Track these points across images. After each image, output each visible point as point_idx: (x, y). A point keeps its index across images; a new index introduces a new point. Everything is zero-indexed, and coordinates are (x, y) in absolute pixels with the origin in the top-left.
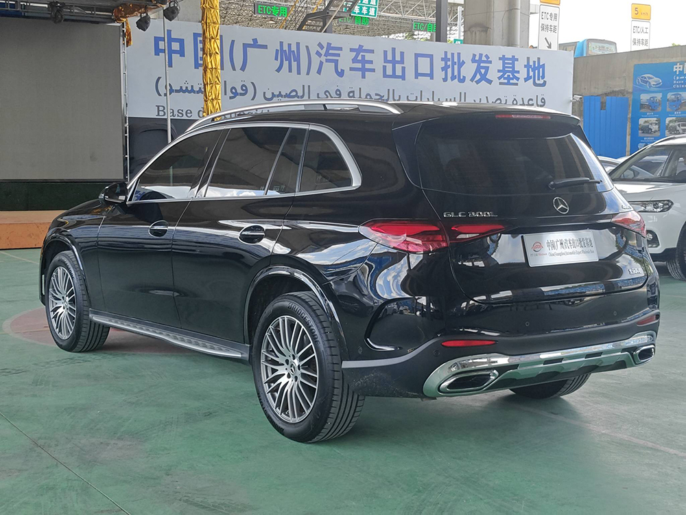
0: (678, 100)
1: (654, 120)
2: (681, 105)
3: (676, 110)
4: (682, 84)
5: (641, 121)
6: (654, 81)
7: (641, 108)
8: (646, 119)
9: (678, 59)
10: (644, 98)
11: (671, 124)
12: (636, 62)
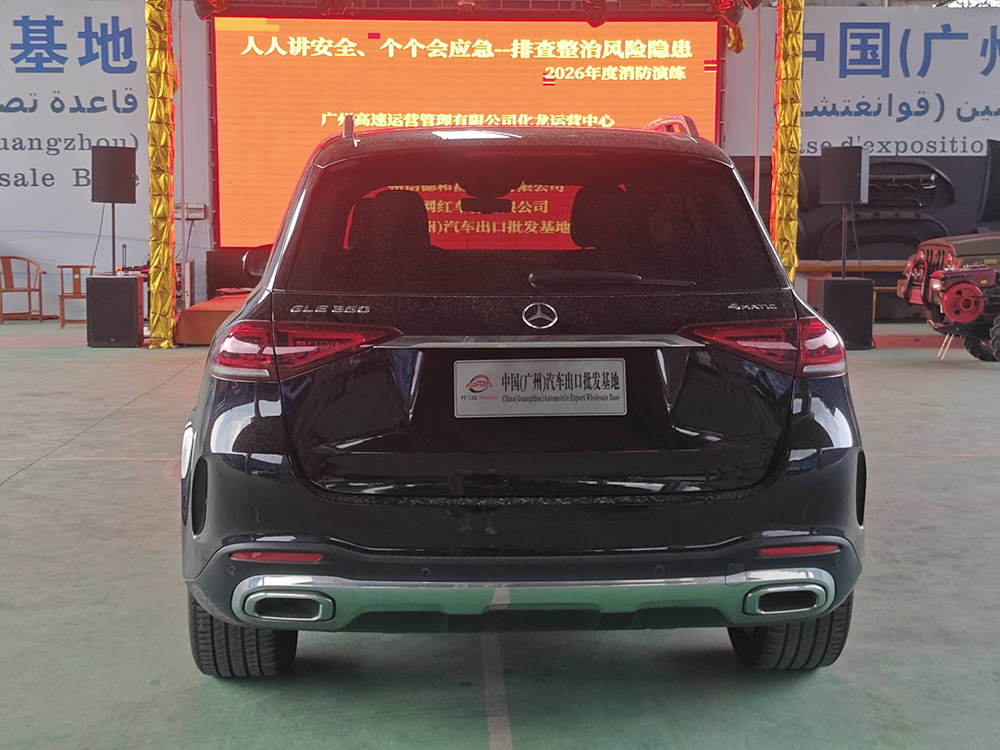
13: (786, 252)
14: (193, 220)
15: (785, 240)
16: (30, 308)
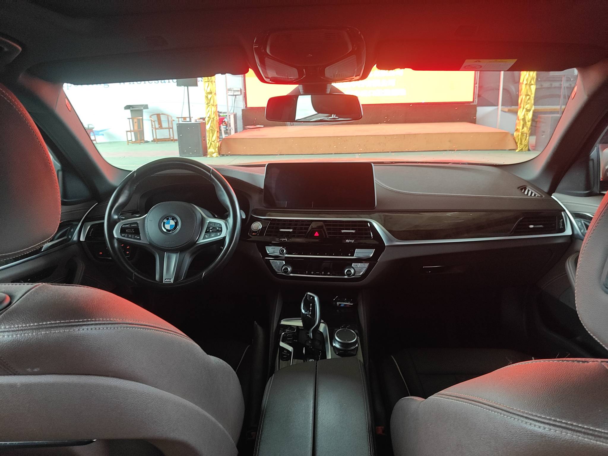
13: (529, 101)
14: (236, 95)
15: (528, 95)
16: (170, 136)
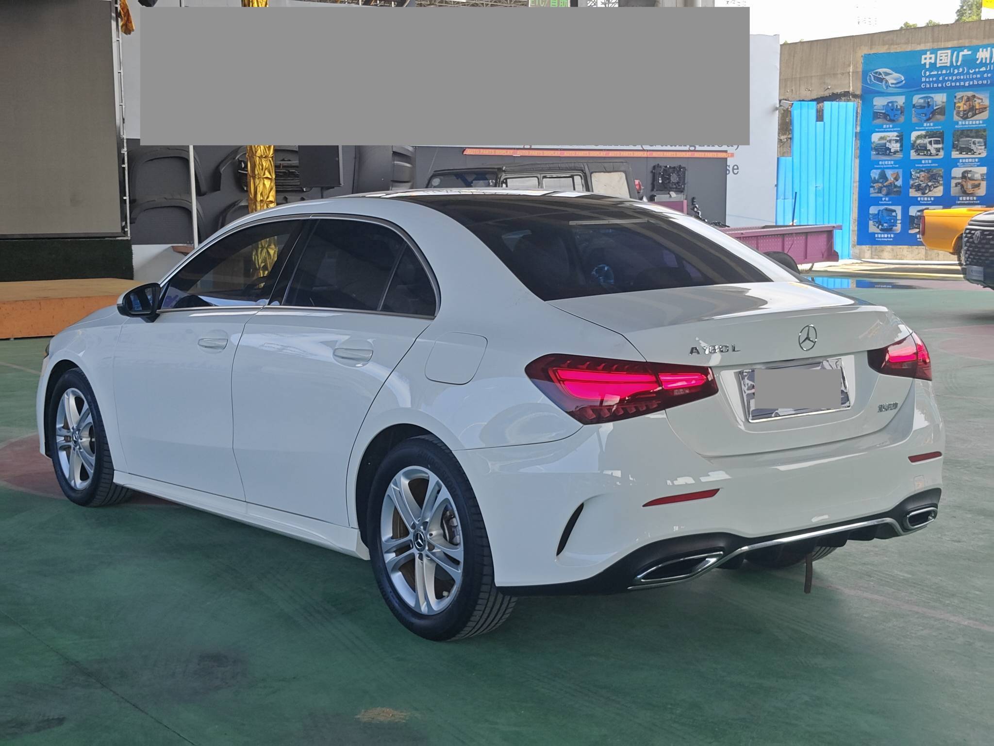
0: (929, 105)
1: (893, 135)
2: (934, 113)
3: (928, 120)
4: (934, 82)
5: (875, 137)
6: (893, 78)
7: (874, 119)
8: (882, 134)
9: (929, 46)
10: (879, 102)
11: (918, 142)
12: (865, 50)
